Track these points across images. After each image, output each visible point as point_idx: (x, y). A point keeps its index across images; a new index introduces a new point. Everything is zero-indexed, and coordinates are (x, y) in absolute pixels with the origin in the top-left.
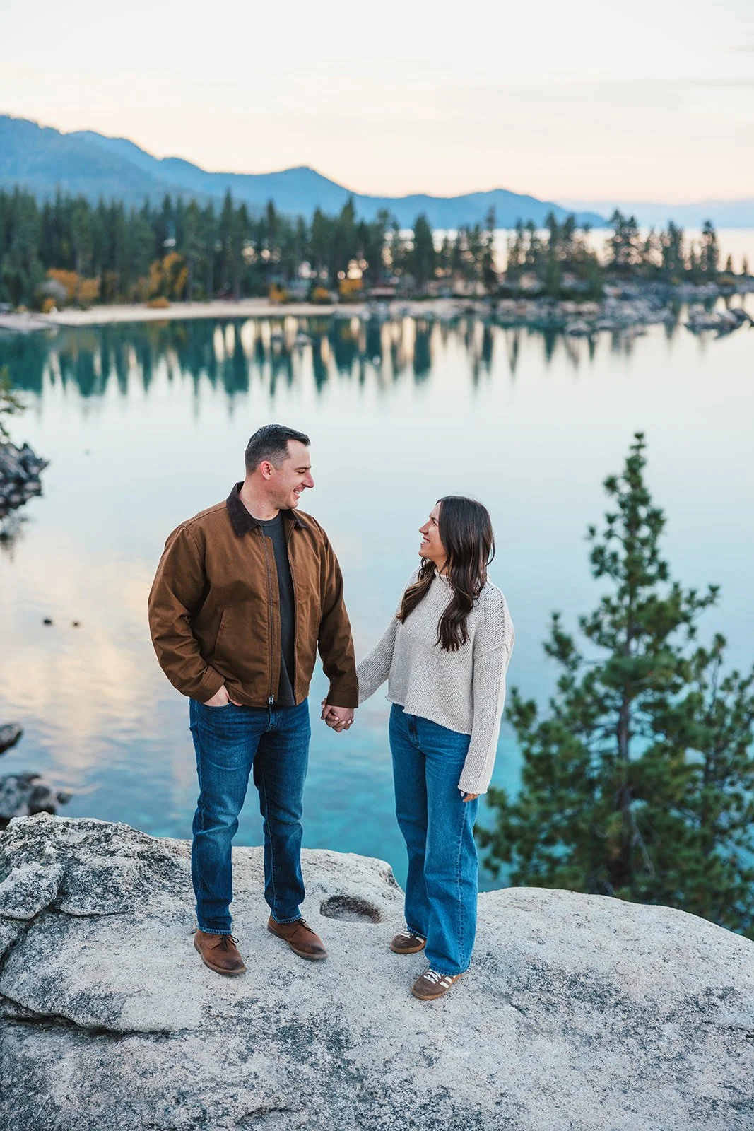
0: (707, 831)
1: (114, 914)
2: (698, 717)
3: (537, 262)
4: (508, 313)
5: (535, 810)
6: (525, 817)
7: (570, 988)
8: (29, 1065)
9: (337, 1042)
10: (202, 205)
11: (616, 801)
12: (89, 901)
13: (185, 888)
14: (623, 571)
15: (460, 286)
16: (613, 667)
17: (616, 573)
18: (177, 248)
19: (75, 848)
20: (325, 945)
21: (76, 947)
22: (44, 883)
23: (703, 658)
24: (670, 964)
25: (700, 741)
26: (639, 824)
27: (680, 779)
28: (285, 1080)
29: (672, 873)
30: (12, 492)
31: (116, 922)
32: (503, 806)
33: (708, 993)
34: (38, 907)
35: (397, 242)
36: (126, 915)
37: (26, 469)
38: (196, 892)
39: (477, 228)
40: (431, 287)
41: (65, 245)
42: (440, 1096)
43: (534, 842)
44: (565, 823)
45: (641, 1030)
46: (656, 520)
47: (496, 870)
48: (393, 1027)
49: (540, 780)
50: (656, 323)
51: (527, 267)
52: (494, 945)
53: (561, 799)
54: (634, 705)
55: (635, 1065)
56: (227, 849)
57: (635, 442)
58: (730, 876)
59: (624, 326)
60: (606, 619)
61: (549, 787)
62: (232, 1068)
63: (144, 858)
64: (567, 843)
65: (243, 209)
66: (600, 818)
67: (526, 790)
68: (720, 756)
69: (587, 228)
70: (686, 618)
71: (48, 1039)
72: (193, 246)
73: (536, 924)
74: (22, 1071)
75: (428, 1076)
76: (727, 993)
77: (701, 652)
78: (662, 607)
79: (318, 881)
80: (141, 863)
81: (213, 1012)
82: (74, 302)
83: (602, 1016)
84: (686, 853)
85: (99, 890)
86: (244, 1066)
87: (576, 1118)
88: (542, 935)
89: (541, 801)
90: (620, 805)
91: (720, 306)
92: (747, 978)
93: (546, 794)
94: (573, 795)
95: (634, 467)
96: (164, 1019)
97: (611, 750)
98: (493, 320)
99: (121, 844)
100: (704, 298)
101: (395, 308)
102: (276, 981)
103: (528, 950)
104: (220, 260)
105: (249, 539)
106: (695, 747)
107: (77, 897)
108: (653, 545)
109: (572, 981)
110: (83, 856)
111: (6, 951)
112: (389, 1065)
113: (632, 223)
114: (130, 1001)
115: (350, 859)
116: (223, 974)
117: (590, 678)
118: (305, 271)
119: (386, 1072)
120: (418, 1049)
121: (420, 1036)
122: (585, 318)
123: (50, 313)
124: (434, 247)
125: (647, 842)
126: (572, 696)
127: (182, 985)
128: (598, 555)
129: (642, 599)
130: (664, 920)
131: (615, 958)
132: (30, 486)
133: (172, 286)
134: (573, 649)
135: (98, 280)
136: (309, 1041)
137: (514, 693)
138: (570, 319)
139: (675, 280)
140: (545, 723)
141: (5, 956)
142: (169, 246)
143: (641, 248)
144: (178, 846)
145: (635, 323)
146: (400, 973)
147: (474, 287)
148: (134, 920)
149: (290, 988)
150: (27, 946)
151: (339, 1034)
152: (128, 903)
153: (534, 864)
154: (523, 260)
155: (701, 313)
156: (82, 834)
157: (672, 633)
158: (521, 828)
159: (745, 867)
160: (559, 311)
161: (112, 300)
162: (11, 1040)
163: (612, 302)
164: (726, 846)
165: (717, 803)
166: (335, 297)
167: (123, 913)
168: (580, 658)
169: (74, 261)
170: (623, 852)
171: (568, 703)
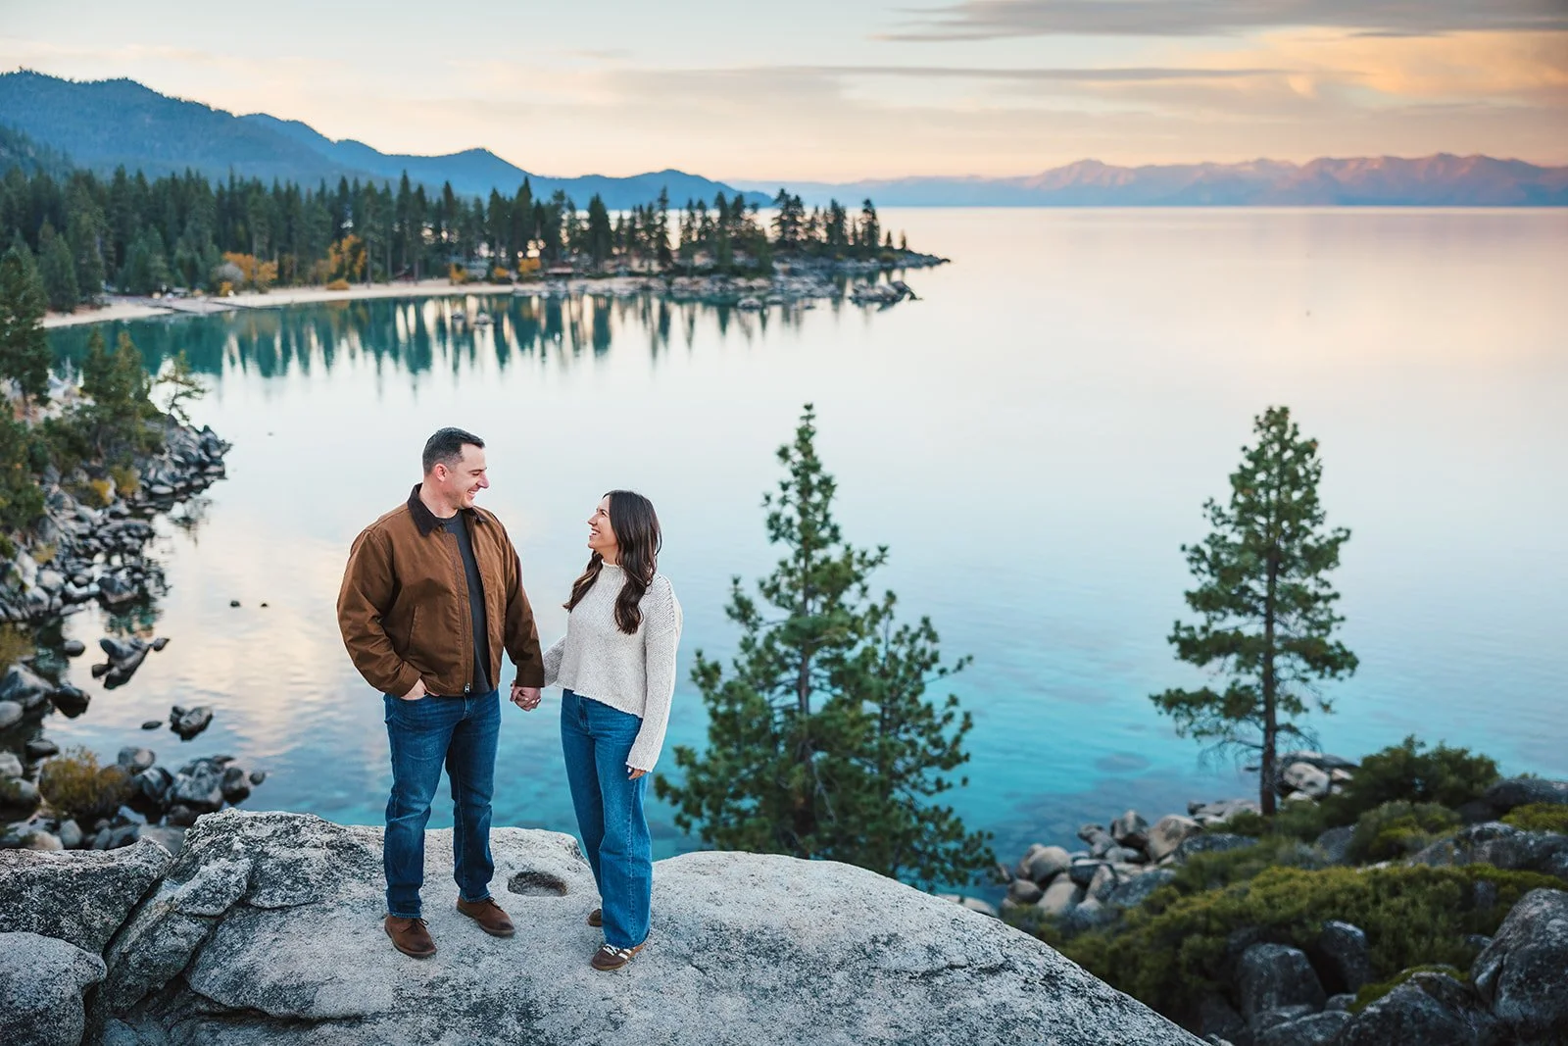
0: (885, 777)
1: (305, 904)
2: (872, 670)
3: (708, 239)
4: (682, 290)
5: (722, 766)
6: (713, 774)
7: (746, 945)
9: (526, 1014)
10: (380, 188)
11: (799, 753)
12: (279, 894)
13: (376, 874)
14: (798, 536)
15: (635, 264)
16: (792, 627)
17: (791, 537)
18: (354, 230)
19: (264, 842)
20: (514, 921)
21: (267, 940)
22: (233, 878)
23: (875, 613)
24: (839, 916)
25: (875, 692)
26: (821, 773)
27: (858, 730)
29: (853, 819)
30: (193, 476)
31: (307, 913)
32: (692, 765)
33: (875, 940)
34: (228, 902)
35: (573, 222)
36: (317, 905)
37: (208, 454)
38: (387, 876)
39: (650, 208)
40: (608, 265)
41: (241, 228)
43: (723, 797)
44: (751, 777)
45: (813, 979)
46: (827, 485)
47: (687, 826)
48: (579, 995)
49: (726, 737)
50: (823, 297)
51: (700, 245)
52: (673, 909)
53: (747, 755)
54: (812, 662)
55: (808, 1013)
57: (806, 413)
58: (907, 818)
59: (794, 300)
60: (784, 581)
61: (735, 744)
63: (333, 847)
64: (754, 797)
65: (421, 190)
66: (784, 771)
67: (713, 747)
68: (894, 705)
69: (755, 207)
70: (859, 578)
71: (242, 1032)
72: (372, 228)
73: (714, 887)
75: (614, 1039)
76: (892, 939)
77: (874, 608)
78: (835, 568)
79: (507, 859)
80: (330, 852)
81: (405, 994)
82: (251, 286)
83: (778, 970)
84: (865, 799)
85: (288, 882)
88: (720, 897)
89: (728, 757)
90: (803, 757)
91: (882, 280)
92: (909, 924)
93: (732, 750)
94: (759, 751)
95: (805, 436)
96: (357, 1004)
97: (793, 705)
98: (668, 296)
99: (309, 835)
100: (866, 271)
101: (574, 286)
102: (466, 959)
103: (707, 912)
104: (398, 241)
105: (434, 537)
106: (870, 699)
107: (267, 891)
108: (825, 510)
109: (748, 939)
110: (272, 849)
111: (197, 948)
112: (576, 1031)
113: (797, 203)
114: (321, 988)
115: (537, 834)
116: (414, 956)
117: (771, 637)
118: (484, 251)
120: (605, 1015)
121: (607, 1002)
122: (755, 293)
123: (227, 295)
124: (609, 225)
125: (829, 791)
126: (754, 656)
127: (374, 970)
128: (773, 521)
129: (817, 561)
130: (833, 875)
131: (788, 914)
132: (213, 469)
133: (351, 268)
134: (753, 612)
135: (276, 262)
136: (500, 1015)
137: (699, 654)
138: (742, 295)
139: (839, 256)
140: (729, 683)
141: (196, 953)
142: (347, 228)
143: (807, 226)
144: (372, 835)
145: (803, 297)
146: (586, 943)
147: (650, 265)
148: (325, 909)
149: (479, 965)
150: (217, 942)
151: (528, 1006)
152: (318, 893)
153: (724, 819)
154: (695, 238)
155: (864, 287)
156: (270, 828)
157: (845, 593)
158: (710, 784)
159: (921, 809)
160: (731, 287)
161: (290, 283)
162: (204, 1036)
163: (781, 278)
164: (903, 790)
165: (893, 750)
166: (514, 277)
167: (314, 902)
168: (761, 619)
169: (251, 244)
170: (807, 801)
171: (751, 663)
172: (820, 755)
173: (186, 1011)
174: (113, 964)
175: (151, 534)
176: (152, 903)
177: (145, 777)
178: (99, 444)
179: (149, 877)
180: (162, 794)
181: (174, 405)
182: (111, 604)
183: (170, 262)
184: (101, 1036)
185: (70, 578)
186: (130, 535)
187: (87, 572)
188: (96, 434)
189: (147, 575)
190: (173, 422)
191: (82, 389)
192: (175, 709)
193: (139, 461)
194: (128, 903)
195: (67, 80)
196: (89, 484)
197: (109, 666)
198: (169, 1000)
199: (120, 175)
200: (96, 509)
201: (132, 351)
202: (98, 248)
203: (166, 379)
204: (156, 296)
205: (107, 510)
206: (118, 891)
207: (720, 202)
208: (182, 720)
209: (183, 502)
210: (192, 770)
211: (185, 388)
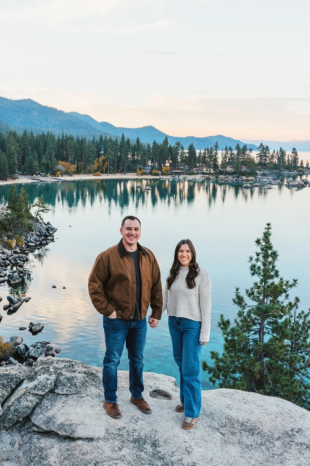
0: (292, 370)
1: (74, 394)
2: (289, 327)
3: (231, 162)
4: (222, 180)
5: (228, 360)
6: (225, 363)
7: (241, 426)
8: (41, 449)
9: (154, 445)
10: (114, 139)
11: (258, 358)
12: (65, 389)
13: (100, 385)
14: (262, 273)
15: (205, 170)
16: (258, 308)
17: (259, 274)
18: (104, 154)
19: (61, 369)
20: (151, 408)
21: (60, 406)
22: (49, 382)
23: (291, 306)
24: (278, 419)
25: (289, 336)
26: (267, 366)
27: (282, 350)
28: (135, 458)
29: (278, 385)
30: (43, 240)
31: (75, 397)
32: (217, 358)
33: (292, 430)
34: (47, 390)
35: (183, 153)
36: (79, 395)
37: (48, 232)
38: (104, 386)
39: (211, 149)
40: (195, 170)
41: (65, 152)
43: (228, 372)
44: (240, 365)
45: (267, 443)
46: (274, 255)
47: (214, 382)
48: (175, 439)
49: (230, 349)
50: (275, 184)
51: (229, 163)
52: (213, 409)
53: (238, 356)
54: (265, 322)
55: (265, 457)
56: (115, 371)
57: (267, 227)
58: (300, 387)
60: (256, 290)
61: (234, 352)
62: (116, 453)
63: (86, 374)
64: (240, 373)
65: (128, 140)
66: (252, 364)
67: (226, 352)
68: (297, 342)
69: (251, 150)
70: (285, 291)
71: (49, 440)
72: (110, 154)
73: (229, 402)
74: (39, 452)
75: (188, 458)
76: (299, 431)
77: (290, 304)
78: (276, 287)
79: (149, 384)
80: (85, 375)
81: (109, 432)
82: (67, 173)
83: (253, 438)
84: (284, 378)
85: (69, 385)
86: (120, 452)
88: (231, 406)
89: (231, 357)
90: (260, 359)
91: (298, 179)
92: (307, 425)
93: (233, 354)
94: (243, 355)
95: (267, 236)
96: (91, 434)
97: (257, 339)
99: (78, 368)
101: (181, 177)
102: (133, 421)
103: (226, 412)
104: (119, 159)
105: (125, 259)
106: (287, 339)
107: (61, 387)
108: (273, 264)
109: (242, 424)
110: (64, 372)
111: (35, 407)
112: (173, 453)
113: (267, 148)
114: (79, 427)
115: (161, 376)
116: (113, 417)
117: (250, 312)
118: (150, 163)
119: (172, 456)
120: (184, 448)
121: (185, 443)
122: (249, 182)
123: (58, 176)
124: (196, 155)
125: (269, 373)
126: (243, 319)
127: (98, 421)
128: (253, 267)
129: (269, 284)
130: (276, 402)
131: (258, 416)
132: (50, 238)
133: (102, 168)
134: (243, 302)
135: (76, 165)
136: (144, 444)
137: (222, 317)
138: (244, 182)
139: (282, 169)
140: (233, 328)
141: (34, 409)
142: (102, 154)
143: (270, 157)
144: (99, 370)
145: (267, 184)
146: (179, 419)
147: (210, 170)
148: (81, 397)
149: (138, 423)
150: (42, 405)
151: (155, 441)
152: (80, 390)
153: (228, 381)
154: (227, 161)
155: (291, 181)
156: (64, 364)
157: (280, 297)
158: (223, 367)
159: (306, 384)
160: (240, 179)
161: (81, 172)
162: (35, 440)
163: (259, 177)
164: (299, 376)
165: (296, 359)
166: (160, 173)
167: (78, 394)
168: (246, 305)
169: (68, 159)
170: (260, 377)
171: (241, 321)
172: (266, 359)
173: (29, 430)
174: (5, 410)
175: (27, 260)
176: (20, 388)
177: (19, 347)
178: (12, 227)
179: (20, 379)
180: (24, 354)
181: (38, 214)
182: (12, 284)
183: (40, 164)
186: (20, 260)
187: (4, 272)
188: (11, 223)
189: (24, 274)
190: (37, 220)
191: (7, 207)
192: (31, 323)
193: (25, 233)
194: (11, 388)
195: (10, 99)
196: (7, 241)
197: (10, 306)
198: (23, 426)
199: (25, 133)
200: (9, 250)
201: (25, 194)
202: (16, 158)
203: (36, 205)
204: (35, 175)
205: (13, 251)
206: (8, 383)
207: (238, 147)
208: (33, 328)
209: (39, 249)
210: (36, 345)
211: (42, 209)
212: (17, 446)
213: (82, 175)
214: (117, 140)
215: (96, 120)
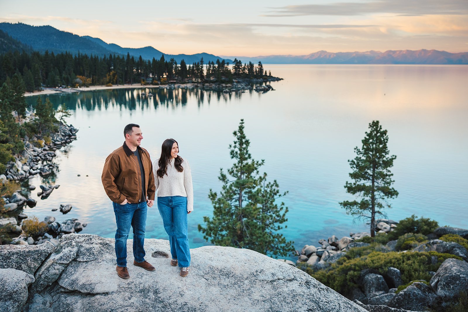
0: (264, 226)
1: (93, 260)
2: (260, 195)
3: (215, 73)
4: (207, 87)
5: (217, 222)
6: (214, 224)
7: (220, 272)
8: (68, 305)
9: (156, 292)
10: (121, 57)
11: (239, 218)
12: (85, 257)
13: (113, 252)
14: (239, 157)
15: (194, 80)
16: (237, 183)
17: (237, 157)
18: (114, 69)
19: (81, 242)
21: (82, 271)
22: (72, 253)
23: (261, 179)
24: (247, 264)
25: (261, 201)
26: (245, 224)
27: (256, 212)
28: (141, 304)
29: (254, 237)
30: (67, 139)
31: (93, 263)
32: (208, 222)
33: (257, 271)
34: (70, 260)
35: (176, 67)
37: (71, 133)
39: (198, 64)
40: (186, 80)
41: (81, 68)
42: (184, 305)
43: (217, 231)
44: (225, 225)
45: (239, 282)
46: (247, 143)
47: (207, 239)
48: (171, 287)
49: (218, 214)
50: (247, 89)
51: (212, 74)
52: (199, 262)
53: (224, 219)
54: (243, 192)
55: (237, 292)
56: (125, 243)
57: (241, 122)
58: (270, 237)
59: (239, 90)
61: (221, 216)
62: (126, 302)
63: (101, 244)
64: (226, 231)
65: (133, 58)
66: (235, 223)
67: (215, 217)
68: (266, 205)
69: (228, 64)
70: (256, 169)
71: (74, 297)
72: (119, 69)
73: (211, 256)
74: (66, 307)
75: (181, 299)
76: (262, 271)
77: (260, 177)
78: (249, 166)
79: (152, 248)
80: (101, 246)
81: (121, 286)
82: (84, 85)
83: (229, 280)
84: (258, 232)
85: (88, 254)
86: (130, 301)
87: (221, 308)
88: (212, 259)
90: (240, 220)
91: (264, 85)
92: (267, 267)
93: (220, 218)
94: (228, 218)
95: (241, 128)
96: (107, 289)
97: (237, 205)
98: (203, 89)
99: (95, 241)
100: (259, 82)
101: (176, 86)
102: (139, 276)
103: (209, 263)
104: (126, 73)
106: (259, 203)
107: (82, 257)
108: (247, 149)
110: (83, 245)
112: (170, 297)
113: (240, 62)
114: (97, 285)
115: (160, 241)
116: (123, 278)
117: (231, 185)
118: (151, 75)
119: (169, 299)
120: (178, 292)
121: (179, 289)
122: (228, 88)
123: (77, 88)
124: (186, 68)
125: (247, 229)
126: (226, 191)
127: (112, 279)
128: (232, 152)
129: (244, 164)
130: (245, 252)
131: (232, 264)
132: (73, 137)
133: (113, 80)
134: (226, 178)
135: (91, 78)
136: (148, 292)
137: (211, 190)
138: (224, 88)
139: (252, 78)
140: (219, 198)
141: (61, 274)
142: (112, 69)
143: (243, 69)
144: (111, 240)
145: (241, 89)
146: (174, 272)
147: (198, 80)
148: (98, 262)
149: (143, 278)
150: (67, 271)
151: (157, 290)
152: (97, 257)
153: (217, 237)
154: (211, 72)
155: (259, 87)
156: (83, 239)
157: (252, 173)
158: (214, 227)
159: (274, 235)
160: (221, 86)
161: (95, 84)
162: (63, 299)
163: (235, 84)
164: (268, 229)
165: (266, 218)
166: (159, 83)
167: (95, 260)
168: (228, 180)
169: (84, 73)
170: (241, 232)
171: (225, 193)
172: (245, 219)
173: (58, 291)
174: (37, 278)
175: (55, 156)
176: (48, 260)
177: (52, 225)
178: (40, 130)
179: (48, 253)
180: (57, 230)
181: (62, 119)
182: (43, 175)
183: (61, 78)
184: (33, 298)
185: (31, 168)
186: (49, 156)
187: (36, 166)
188: (39, 127)
189: (53, 167)
190: (61, 123)
191: (35, 114)
192: (61, 205)
193: (52, 134)
194: (42, 260)
195: (32, 26)
196: (37, 141)
197: (42, 193)
198: (53, 288)
199: (47, 53)
200: (39, 148)
201: (50, 103)
202: (40, 74)
203: (60, 111)
204: (57, 88)
205: (42, 149)
206: (39, 257)
207: (218, 62)
208: (63, 209)
209: (64, 146)
210: (66, 223)
211: (65, 114)
212: (48, 304)
213: (97, 86)
214: (123, 58)
215: (106, 42)
